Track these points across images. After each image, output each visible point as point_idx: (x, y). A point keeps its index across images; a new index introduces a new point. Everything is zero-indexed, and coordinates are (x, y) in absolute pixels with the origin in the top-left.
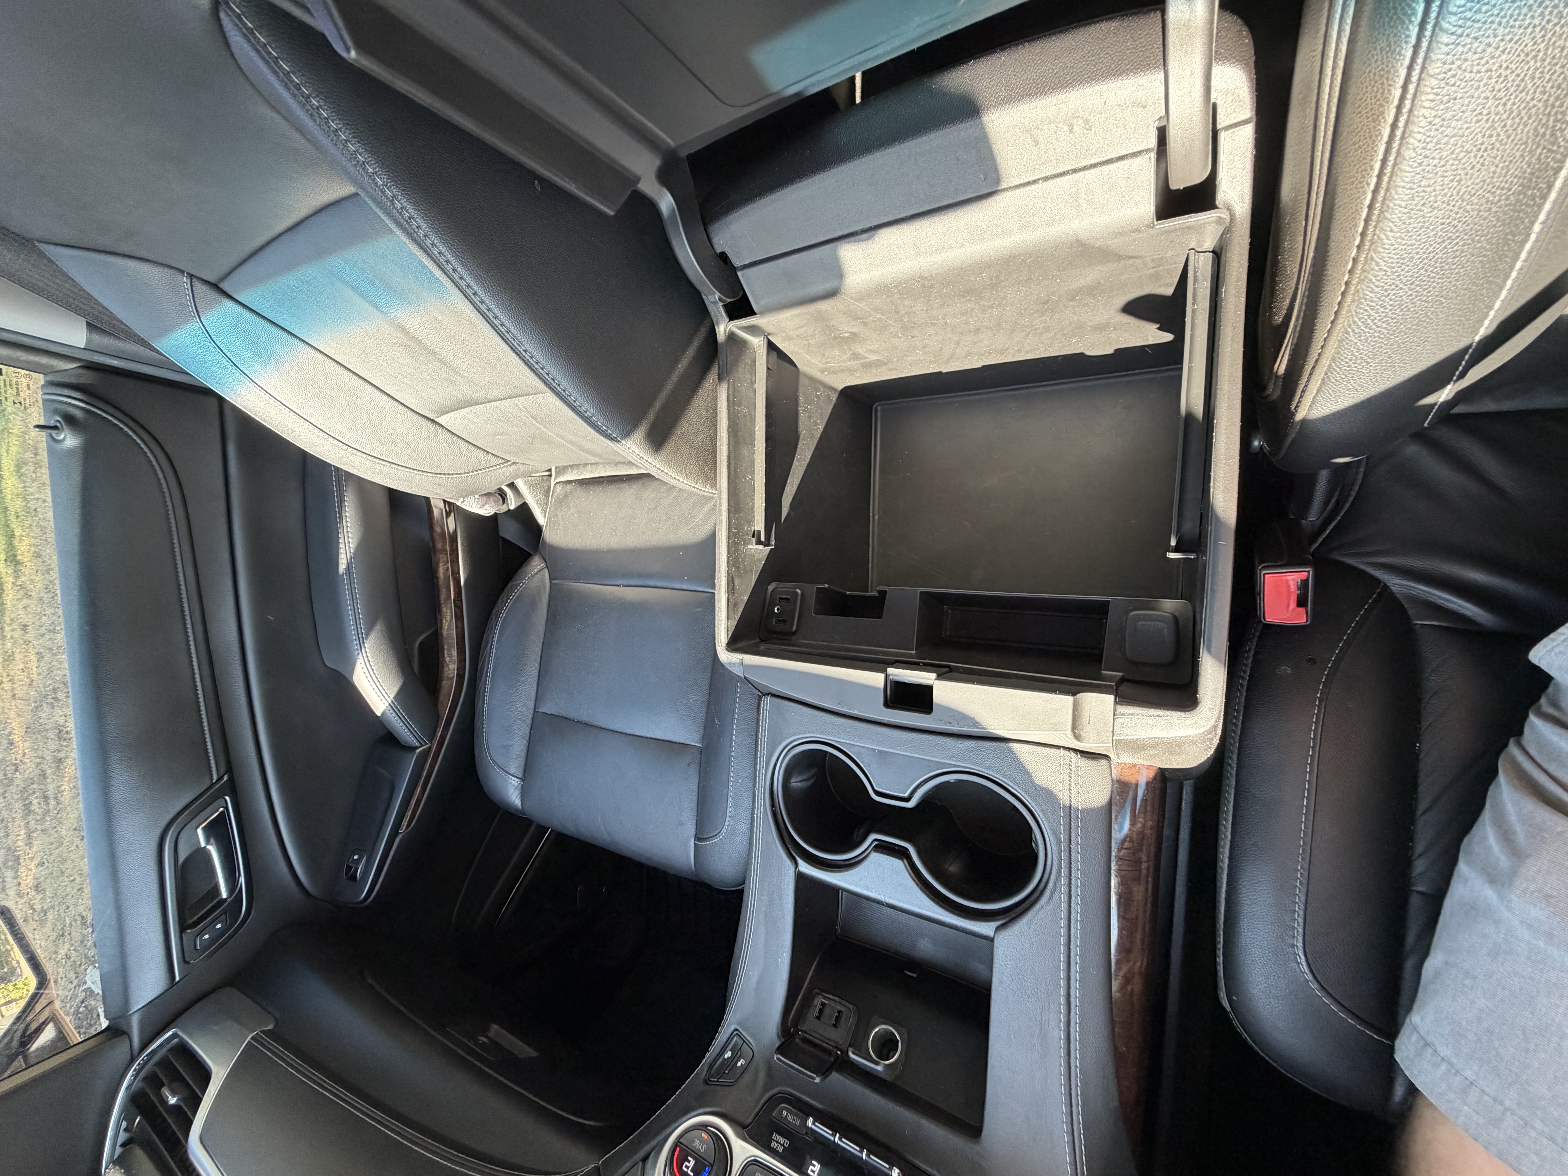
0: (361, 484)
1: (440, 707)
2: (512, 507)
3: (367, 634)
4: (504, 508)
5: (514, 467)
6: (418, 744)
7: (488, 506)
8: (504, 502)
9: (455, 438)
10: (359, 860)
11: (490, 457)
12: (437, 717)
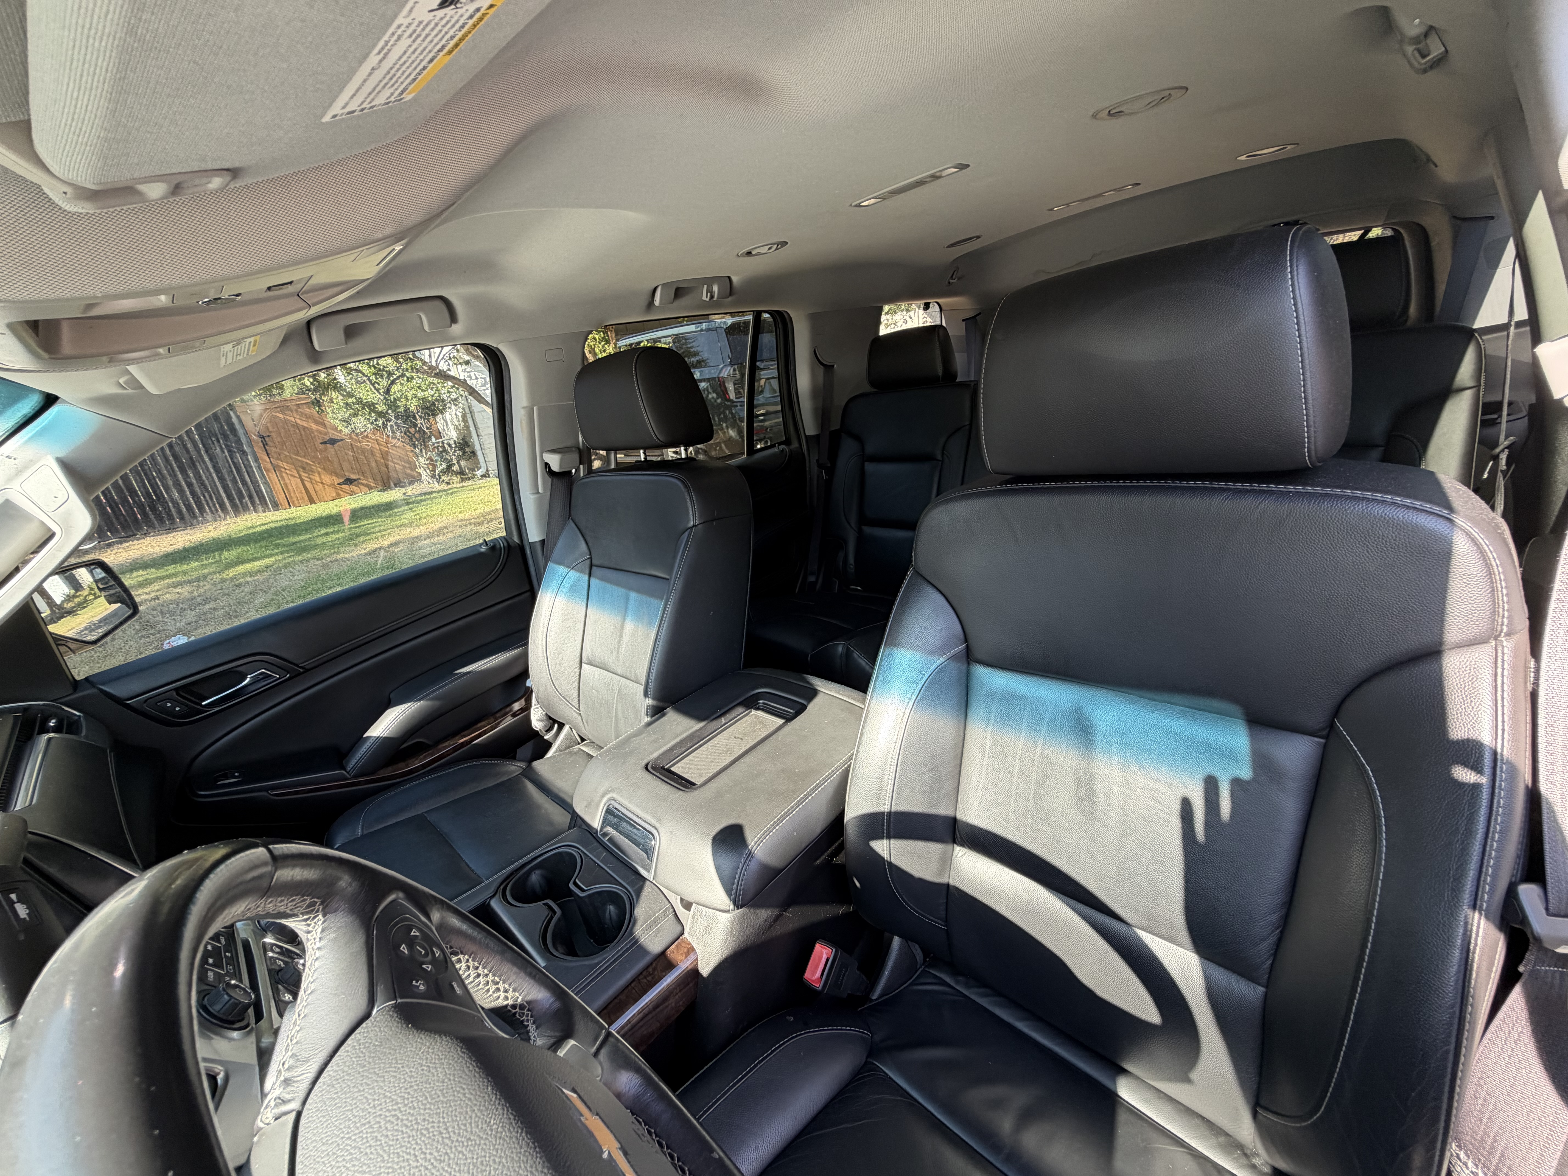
0: (525, 656)
1: (382, 771)
2: (546, 738)
3: (427, 700)
4: (542, 733)
5: (577, 716)
6: (349, 769)
7: (541, 723)
8: (546, 731)
9: (578, 677)
10: (236, 777)
11: (577, 700)
12: (373, 773)
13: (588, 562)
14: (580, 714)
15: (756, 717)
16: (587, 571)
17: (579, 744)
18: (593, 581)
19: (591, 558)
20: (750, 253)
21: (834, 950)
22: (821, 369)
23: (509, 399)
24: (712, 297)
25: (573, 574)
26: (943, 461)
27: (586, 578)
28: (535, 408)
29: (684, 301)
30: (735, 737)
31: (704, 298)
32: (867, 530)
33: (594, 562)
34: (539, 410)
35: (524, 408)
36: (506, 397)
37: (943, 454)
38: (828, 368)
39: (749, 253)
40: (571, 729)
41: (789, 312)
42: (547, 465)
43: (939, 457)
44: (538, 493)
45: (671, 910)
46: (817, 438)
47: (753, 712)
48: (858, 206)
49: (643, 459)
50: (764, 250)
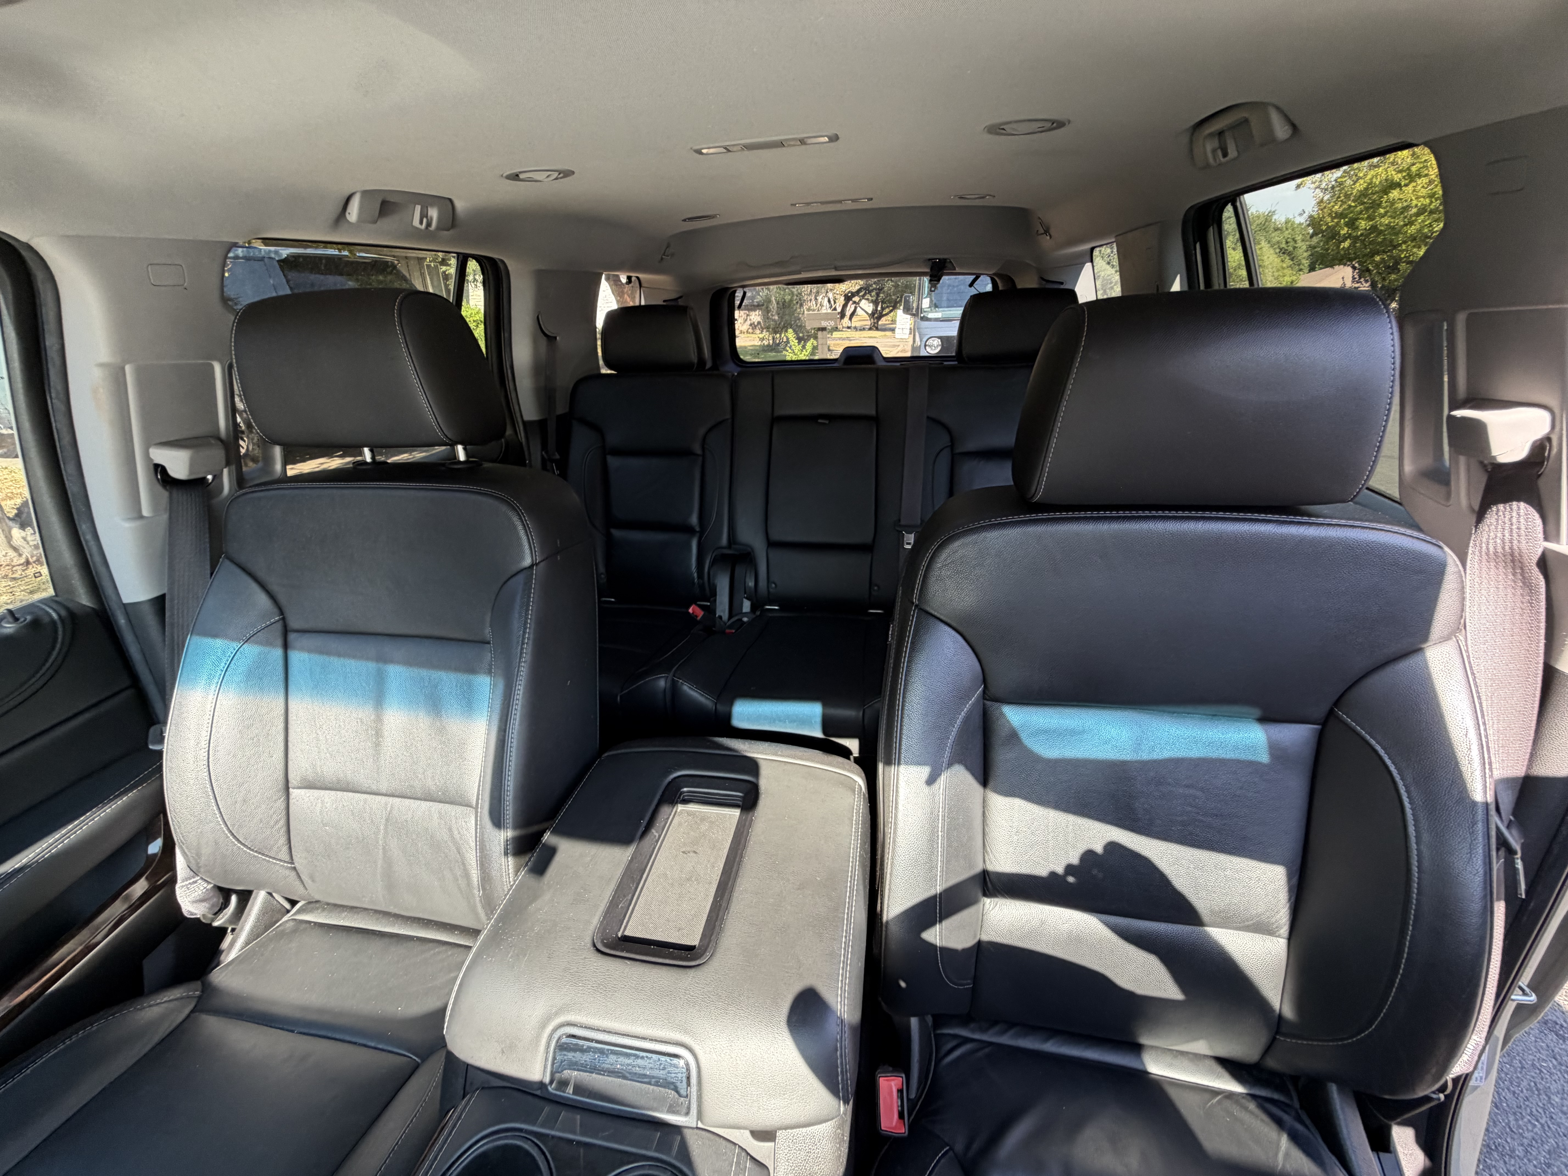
2: (219, 924)
4: (209, 918)
5: (286, 872)
7: (200, 904)
8: (216, 914)
9: (282, 812)
13: (279, 626)
14: (295, 868)
15: (689, 813)
16: (279, 641)
17: (288, 911)
18: (297, 657)
19: (284, 619)
20: (517, 175)
21: (904, 1075)
22: (543, 341)
23: (57, 347)
24: (429, 224)
25: (251, 650)
26: (703, 456)
27: (278, 652)
28: (128, 368)
29: (387, 223)
30: (684, 852)
31: (416, 222)
32: (616, 533)
33: (293, 623)
34: (140, 372)
35: (101, 365)
36: (50, 341)
37: (703, 449)
38: (551, 339)
39: (515, 177)
40: (270, 894)
41: (506, 261)
42: (160, 470)
43: (699, 451)
44: (141, 517)
45: (743, 1154)
46: (541, 424)
47: (680, 807)
48: (699, 152)
49: (369, 460)
50: (541, 176)
